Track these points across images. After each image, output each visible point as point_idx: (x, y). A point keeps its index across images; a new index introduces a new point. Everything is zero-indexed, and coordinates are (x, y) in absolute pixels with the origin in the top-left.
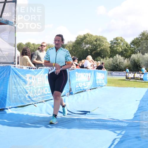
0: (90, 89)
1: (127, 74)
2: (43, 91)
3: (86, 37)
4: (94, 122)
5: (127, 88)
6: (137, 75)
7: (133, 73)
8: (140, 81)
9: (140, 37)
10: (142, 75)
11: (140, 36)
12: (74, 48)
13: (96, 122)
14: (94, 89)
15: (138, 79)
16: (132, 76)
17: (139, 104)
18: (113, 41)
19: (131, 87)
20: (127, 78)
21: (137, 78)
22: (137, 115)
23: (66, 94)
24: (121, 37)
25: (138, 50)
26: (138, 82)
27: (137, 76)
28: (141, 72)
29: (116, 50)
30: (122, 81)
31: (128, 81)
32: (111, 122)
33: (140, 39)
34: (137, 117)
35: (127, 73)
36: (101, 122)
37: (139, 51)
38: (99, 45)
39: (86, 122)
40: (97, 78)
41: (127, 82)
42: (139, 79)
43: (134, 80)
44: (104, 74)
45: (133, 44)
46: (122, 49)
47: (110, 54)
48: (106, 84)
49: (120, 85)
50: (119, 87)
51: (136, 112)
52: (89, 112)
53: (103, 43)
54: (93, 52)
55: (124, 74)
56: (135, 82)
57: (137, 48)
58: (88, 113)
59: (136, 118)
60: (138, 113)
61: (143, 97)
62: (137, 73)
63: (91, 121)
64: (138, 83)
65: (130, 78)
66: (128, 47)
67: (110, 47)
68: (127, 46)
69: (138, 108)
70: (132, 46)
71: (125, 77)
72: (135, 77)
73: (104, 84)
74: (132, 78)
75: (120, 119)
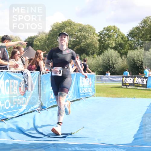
0: (72, 102)
1: (124, 79)
2: (3, 105)
3: (66, 26)
4: (78, 149)
5: (124, 98)
6: (138, 80)
7: (131, 77)
8: (143, 88)
9: (142, 26)
10: (145, 79)
11: (142, 24)
12: (47, 41)
13: (81, 149)
14: (77, 100)
15: (139, 85)
16: (131, 82)
17: (140, 121)
18: (102, 32)
19: (130, 97)
20: (124, 84)
21: (137, 84)
22: (138, 137)
23: (36, 109)
24: (114, 26)
25: (139, 45)
26: (139, 89)
27: (138, 82)
28: (143, 76)
29: (108, 44)
30: (117, 88)
31: (125, 88)
32: (101, 149)
33: (141, 28)
34: (138, 140)
35: (123, 77)
36: (88, 148)
37: (141, 46)
38: (85, 37)
39: (66, 149)
40: (81, 85)
41: (124, 90)
42: (141, 85)
43: (134, 87)
44: (90, 79)
45: (131, 35)
46: (115, 43)
47: (99, 51)
48: (94, 93)
49: (114, 95)
50: (112, 97)
51: (136, 133)
52: (71, 134)
53: (89, 34)
54: (76, 48)
55: (119, 79)
56: (135, 90)
57: (137, 42)
58: (69, 136)
59: (136, 141)
60: (140, 134)
61: (146, 112)
62: (138, 77)
63: (73, 147)
64: (139, 91)
65: (128, 84)
66: (125, 41)
67: (99, 40)
68: (122, 38)
69: (140, 127)
70: (130, 39)
71: (121, 83)
72: (135, 82)
73: (90, 94)
74: (130, 85)
75: (114, 144)
